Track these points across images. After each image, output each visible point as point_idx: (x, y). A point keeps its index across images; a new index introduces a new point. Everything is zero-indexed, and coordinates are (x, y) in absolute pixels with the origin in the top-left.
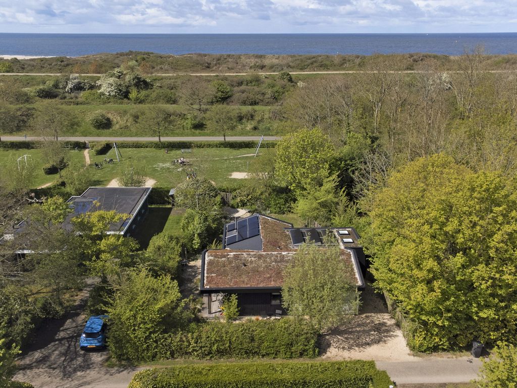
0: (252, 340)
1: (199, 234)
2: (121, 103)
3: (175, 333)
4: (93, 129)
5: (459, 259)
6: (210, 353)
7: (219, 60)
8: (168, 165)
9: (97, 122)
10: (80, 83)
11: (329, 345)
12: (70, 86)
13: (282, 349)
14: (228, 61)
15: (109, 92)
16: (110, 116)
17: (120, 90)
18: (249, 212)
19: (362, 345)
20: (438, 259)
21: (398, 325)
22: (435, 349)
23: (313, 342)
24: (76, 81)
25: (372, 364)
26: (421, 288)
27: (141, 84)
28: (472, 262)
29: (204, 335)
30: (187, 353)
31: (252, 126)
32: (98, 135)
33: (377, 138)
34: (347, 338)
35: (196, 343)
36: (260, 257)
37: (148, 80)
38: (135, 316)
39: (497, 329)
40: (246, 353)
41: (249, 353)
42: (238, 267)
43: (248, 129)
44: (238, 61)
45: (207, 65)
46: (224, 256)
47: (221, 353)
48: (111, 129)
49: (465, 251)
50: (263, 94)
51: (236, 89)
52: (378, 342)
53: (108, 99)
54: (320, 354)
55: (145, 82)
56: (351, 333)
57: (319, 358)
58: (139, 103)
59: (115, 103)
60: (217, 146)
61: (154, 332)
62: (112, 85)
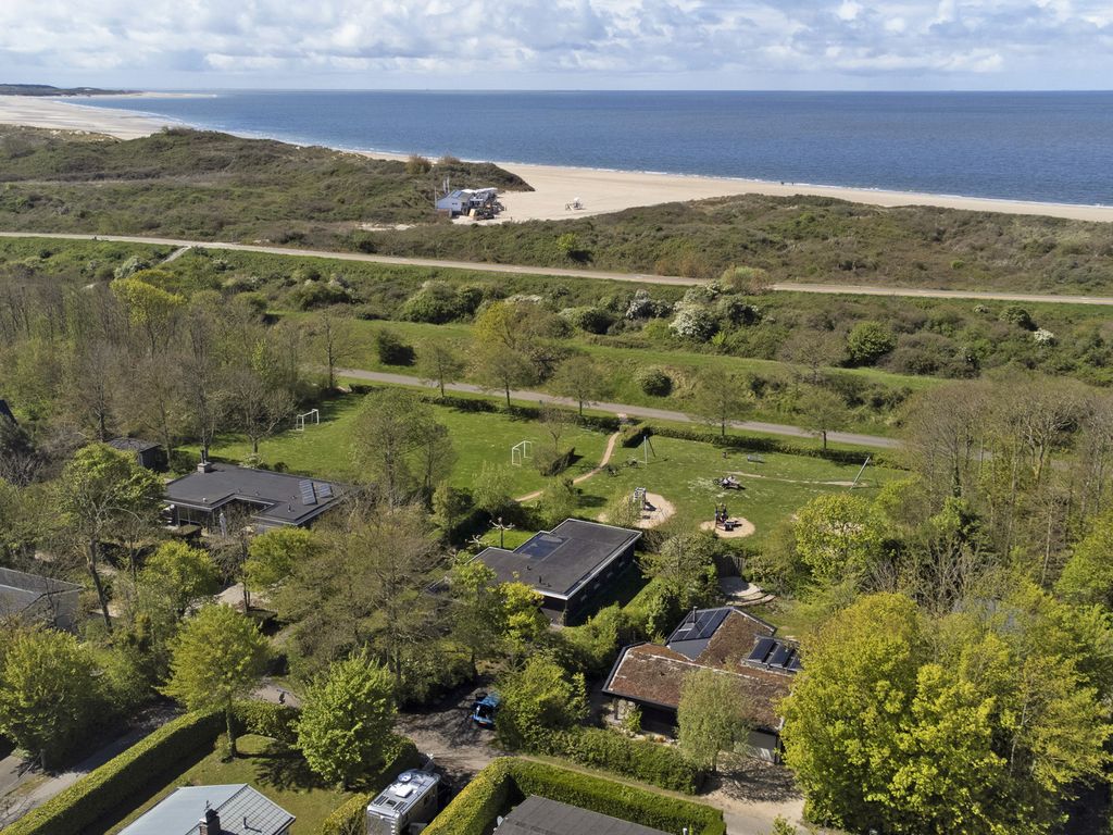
0: (628, 758)
1: (654, 618)
2: (698, 350)
3: (557, 731)
4: (642, 393)
6: (586, 760)
7: (965, 223)
8: (708, 484)
9: (648, 384)
10: (648, 304)
12: (633, 308)
13: (658, 776)
14: (984, 229)
15: (684, 329)
16: (671, 374)
17: (702, 327)
18: (762, 591)
19: (754, 798)
22: (830, 825)
24: (644, 301)
27: (744, 316)
29: (582, 739)
30: (566, 754)
31: (896, 420)
32: (647, 405)
34: (743, 786)
35: (574, 746)
37: (755, 309)
38: (518, 703)
40: (622, 770)
41: (624, 771)
42: (654, 675)
43: (887, 423)
45: (935, 235)
46: (645, 658)
47: (598, 763)
48: (668, 397)
51: (904, 336)
53: (681, 339)
54: (699, 792)
55: (748, 312)
56: (755, 782)
57: (696, 797)
58: (726, 352)
59: (689, 348)
60: (809, 455)
61: (536, 724)
62: (690, 318)
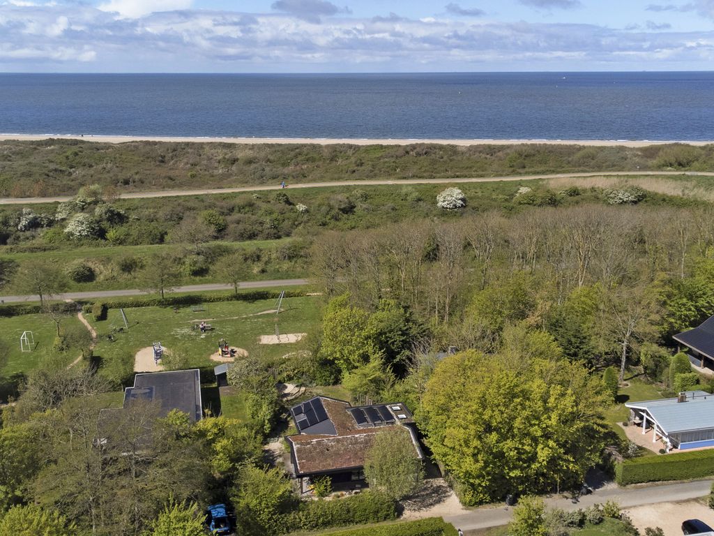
0: (348, 511)
2: (98, 245)
3: (290, 513)
4: (72, 283)
5: (494, 437)
6: (317, 525)
7: (174, 150)
8: (186, 331)
9: (78, 274)
10: (35, 218)
11: (403, 509)
12: (24, 222)
13: (371, 516)
14: (188, 153)
15: (80, 232)
16: (90, 264)
17: (93, 229)
18: (297, 386)
19: (428, 506)
20: (480, 438)
21: (451, 486)
22: (481, 503)
23: (393, 507)
24: (31, 216)
25: (441, 519)
26: (469, 460)
27: (116, 218)
28: (503, 438)
29: (312, 513)
30: (298, 528)
31: (260, 269)
32: (81, 290)
33: (408, 307)
34: (415, 502)
35: (306, 519)
36: (338, 441)
37: (122, 212)
38: (260, 503)
39: (522, 483)
40: (344, 522)
41: (346, 522)
42: (322, 452)
43: (255, 272)
44: (201, 151)
45: (160, 158)
46: (309, 444)
47: (325, 524)
48: (95, 282)
49: (497, 430)
50: (262, 223)
51: (229, 218)
52: (439, 501)
53: (79, 240)
54: (399, 516)
55: (119, 214)
56: (418, 496)
57: (398, 520)
58: (119, 244)
59: (90, 245)
60: (228, 300)
61: (275, 514)
62: (82, 223)
